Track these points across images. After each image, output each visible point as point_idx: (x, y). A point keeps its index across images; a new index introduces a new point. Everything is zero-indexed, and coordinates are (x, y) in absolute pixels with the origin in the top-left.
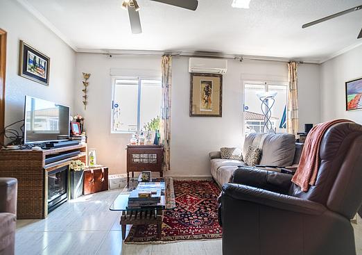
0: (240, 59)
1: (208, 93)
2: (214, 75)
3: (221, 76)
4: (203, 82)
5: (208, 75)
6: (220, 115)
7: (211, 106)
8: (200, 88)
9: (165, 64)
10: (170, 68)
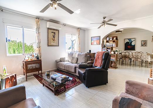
0: (65, 25)
1: (54, 37)
2: (56, 30)
3: (59, 31)
4: (52, 32)
5: (54, 30)
6: (58, 46)
7: (55, 42)
8: (51, 35)
9: (37, 22)
10: (40, 25)
